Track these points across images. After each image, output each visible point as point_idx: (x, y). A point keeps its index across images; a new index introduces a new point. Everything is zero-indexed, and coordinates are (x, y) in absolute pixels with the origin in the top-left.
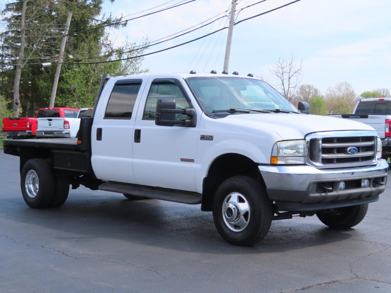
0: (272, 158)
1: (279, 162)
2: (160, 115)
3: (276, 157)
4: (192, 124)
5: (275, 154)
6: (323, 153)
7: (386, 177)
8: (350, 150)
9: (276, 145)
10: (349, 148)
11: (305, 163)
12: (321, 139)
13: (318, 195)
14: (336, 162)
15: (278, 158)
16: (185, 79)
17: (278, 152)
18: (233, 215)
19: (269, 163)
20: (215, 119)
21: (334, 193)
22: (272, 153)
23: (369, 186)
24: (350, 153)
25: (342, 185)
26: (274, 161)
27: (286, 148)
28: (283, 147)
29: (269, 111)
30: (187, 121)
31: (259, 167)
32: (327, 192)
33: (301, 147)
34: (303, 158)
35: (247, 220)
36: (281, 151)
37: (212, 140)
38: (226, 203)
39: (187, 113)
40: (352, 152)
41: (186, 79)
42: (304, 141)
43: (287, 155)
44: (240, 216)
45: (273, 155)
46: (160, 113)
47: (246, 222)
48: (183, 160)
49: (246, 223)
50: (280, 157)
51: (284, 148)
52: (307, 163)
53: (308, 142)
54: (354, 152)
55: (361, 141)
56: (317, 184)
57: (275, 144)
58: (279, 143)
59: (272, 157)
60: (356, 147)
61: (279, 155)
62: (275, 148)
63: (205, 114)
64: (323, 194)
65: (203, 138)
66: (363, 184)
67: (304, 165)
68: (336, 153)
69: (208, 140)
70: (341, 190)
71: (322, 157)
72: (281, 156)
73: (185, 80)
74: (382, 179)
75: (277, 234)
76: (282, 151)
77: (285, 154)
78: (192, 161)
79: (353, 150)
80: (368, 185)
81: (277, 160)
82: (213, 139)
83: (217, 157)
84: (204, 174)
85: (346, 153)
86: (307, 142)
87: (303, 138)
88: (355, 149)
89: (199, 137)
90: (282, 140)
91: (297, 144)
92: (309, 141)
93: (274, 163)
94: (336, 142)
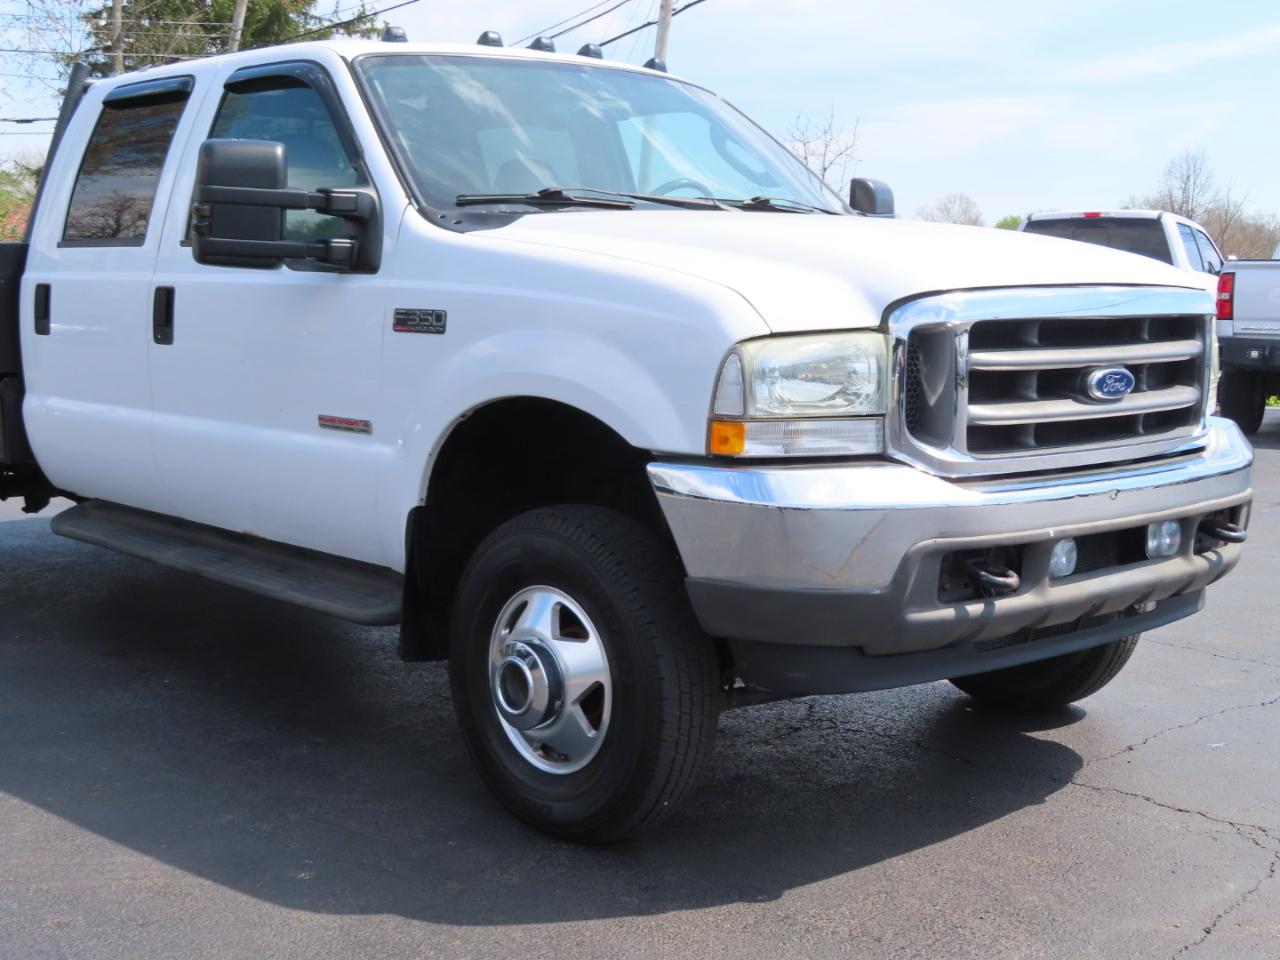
0: (716, 426)
1: (751, 449)
2: (207, 213)
3: (736, 421)
4: (363, 260)
5: (729, 406)
6: (973, 400)
7: (1249, 503)
8: (1101, 383)
9: (733, 357)
10: (1097, 375)
11: (885, 447)
12: (969, 328)
13: (948, 613)
14: (1032, 441)
15: (747, 426)
16: (350, 60)
17: (746, 395)
18: (529, 700)
19: (700, 449)
20: (462, 232)
21: (1026, 600)
22: (714, 398)
23: (1182, 552)
24: (1099, 394)
25: (1063, 558)
26: (725, 440)
27: (790, 374)
28: (772, 370)
29: (717, 203)
30: (341, 243)
31: (652, 469)
32: (990, 595)
33: (866, 367)
34: (871, 426)
35: (595, 723)
36: (761, 391)
37: (441, 331)
38: (504, 632)
39: (336, 206)
40: (1109, 393)
41: (352, 61)
42: (880, 336)
43: (789, 411)
44: (562, 705)
45: (721, 410)
46: (207, 207)
47: (591, 734)
48: (329, 423)
49: (593, 740)
50: (754, 419)
51: (777, 374)
52: (892, 452)
53: (899, 341)
54: (1117, 392)
55: (1146, 337)
56: (944, 560)
57: (732, 351)
58: (751, 347)
59: (715, 419)
60: (1128, 367)
61: (752, 412)
62: (731, 372)
63: (422, 211)
64: (975, 609)
65: (406, 321)
66: (1152, 544)
67: (881, 458)
68: (1035, 396)
69: (427, 332)
70: (1057, 580)
71: (972, 419)
72: (759, 414)
73: (351, 66)
74: (1232, 514)
75: (754, 748)
76: (770, 391)
77: (782, 402)
78: (362, 427)
79: (1116, 380)
80: (1176, 548)
81: (741, 435)
82: (444, 326)
83: (463, 416)
84: (411, 492)
85: (1081, 398)
86: (892, 342)
87: (875, 322)
88: (1124, 376)
89: (390, 320)
90: (768, 332)
91: (845, 354)
92: (905, 337)
93: (725, 450)
94: (1036, 341)
